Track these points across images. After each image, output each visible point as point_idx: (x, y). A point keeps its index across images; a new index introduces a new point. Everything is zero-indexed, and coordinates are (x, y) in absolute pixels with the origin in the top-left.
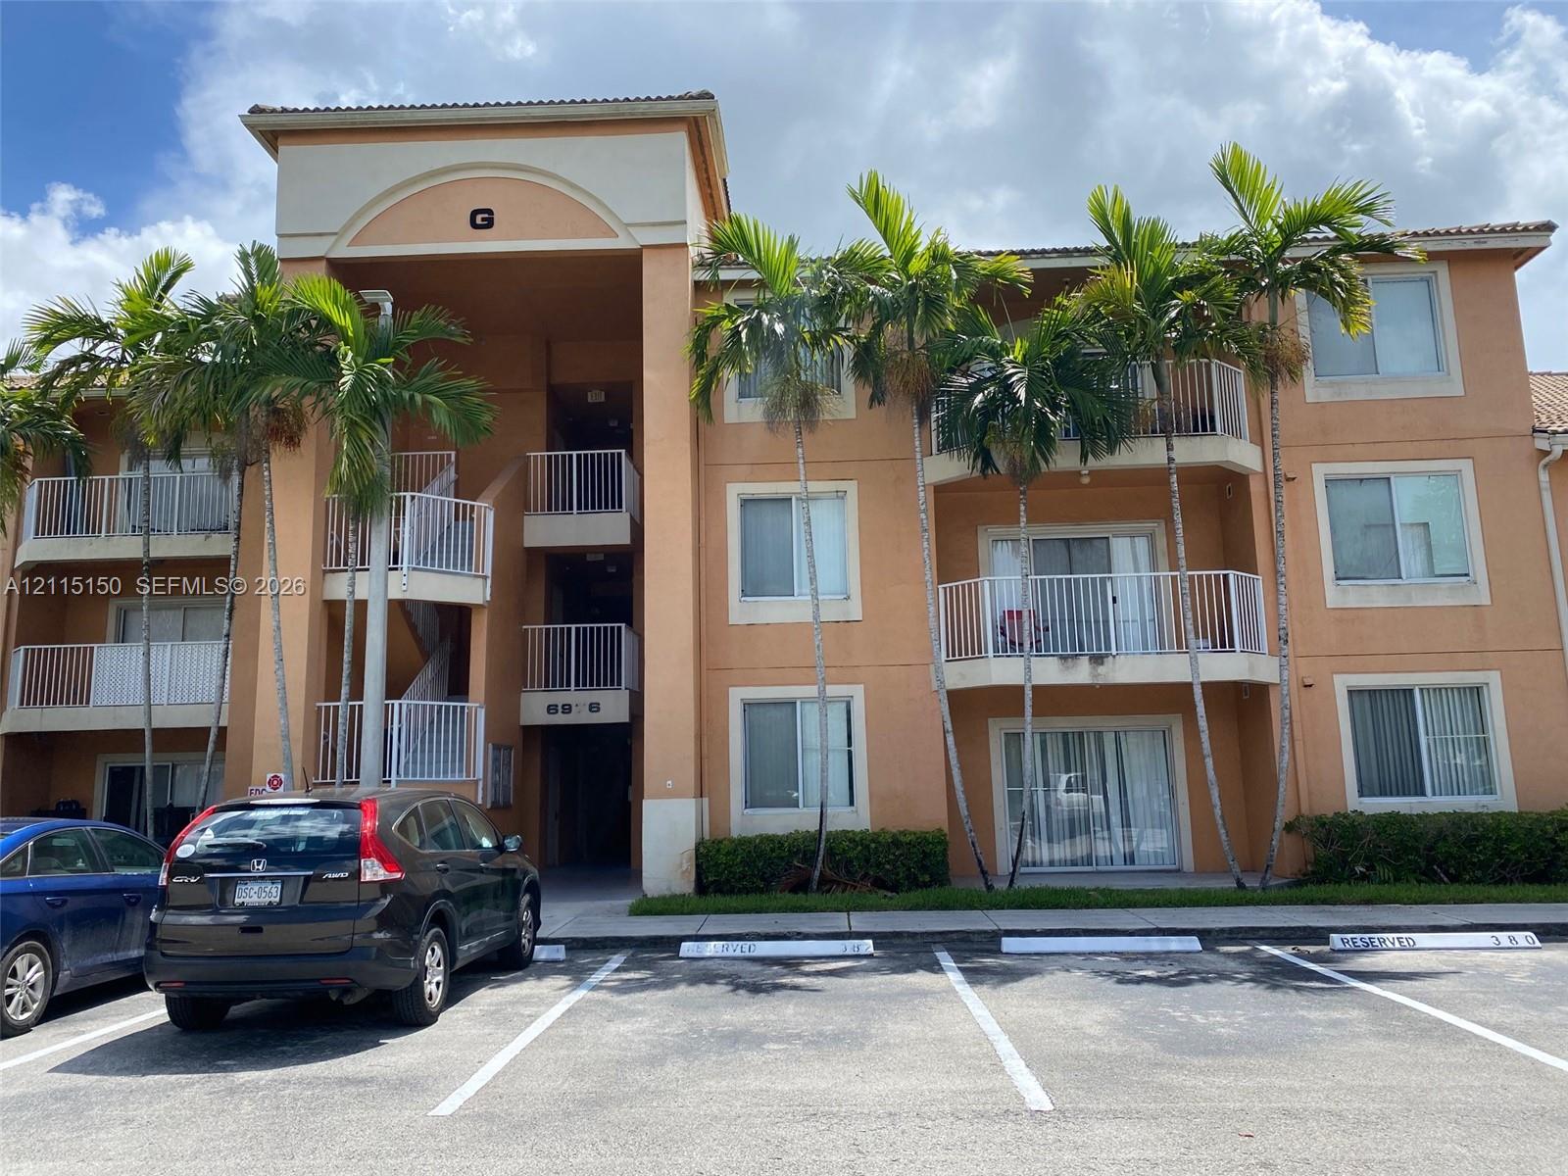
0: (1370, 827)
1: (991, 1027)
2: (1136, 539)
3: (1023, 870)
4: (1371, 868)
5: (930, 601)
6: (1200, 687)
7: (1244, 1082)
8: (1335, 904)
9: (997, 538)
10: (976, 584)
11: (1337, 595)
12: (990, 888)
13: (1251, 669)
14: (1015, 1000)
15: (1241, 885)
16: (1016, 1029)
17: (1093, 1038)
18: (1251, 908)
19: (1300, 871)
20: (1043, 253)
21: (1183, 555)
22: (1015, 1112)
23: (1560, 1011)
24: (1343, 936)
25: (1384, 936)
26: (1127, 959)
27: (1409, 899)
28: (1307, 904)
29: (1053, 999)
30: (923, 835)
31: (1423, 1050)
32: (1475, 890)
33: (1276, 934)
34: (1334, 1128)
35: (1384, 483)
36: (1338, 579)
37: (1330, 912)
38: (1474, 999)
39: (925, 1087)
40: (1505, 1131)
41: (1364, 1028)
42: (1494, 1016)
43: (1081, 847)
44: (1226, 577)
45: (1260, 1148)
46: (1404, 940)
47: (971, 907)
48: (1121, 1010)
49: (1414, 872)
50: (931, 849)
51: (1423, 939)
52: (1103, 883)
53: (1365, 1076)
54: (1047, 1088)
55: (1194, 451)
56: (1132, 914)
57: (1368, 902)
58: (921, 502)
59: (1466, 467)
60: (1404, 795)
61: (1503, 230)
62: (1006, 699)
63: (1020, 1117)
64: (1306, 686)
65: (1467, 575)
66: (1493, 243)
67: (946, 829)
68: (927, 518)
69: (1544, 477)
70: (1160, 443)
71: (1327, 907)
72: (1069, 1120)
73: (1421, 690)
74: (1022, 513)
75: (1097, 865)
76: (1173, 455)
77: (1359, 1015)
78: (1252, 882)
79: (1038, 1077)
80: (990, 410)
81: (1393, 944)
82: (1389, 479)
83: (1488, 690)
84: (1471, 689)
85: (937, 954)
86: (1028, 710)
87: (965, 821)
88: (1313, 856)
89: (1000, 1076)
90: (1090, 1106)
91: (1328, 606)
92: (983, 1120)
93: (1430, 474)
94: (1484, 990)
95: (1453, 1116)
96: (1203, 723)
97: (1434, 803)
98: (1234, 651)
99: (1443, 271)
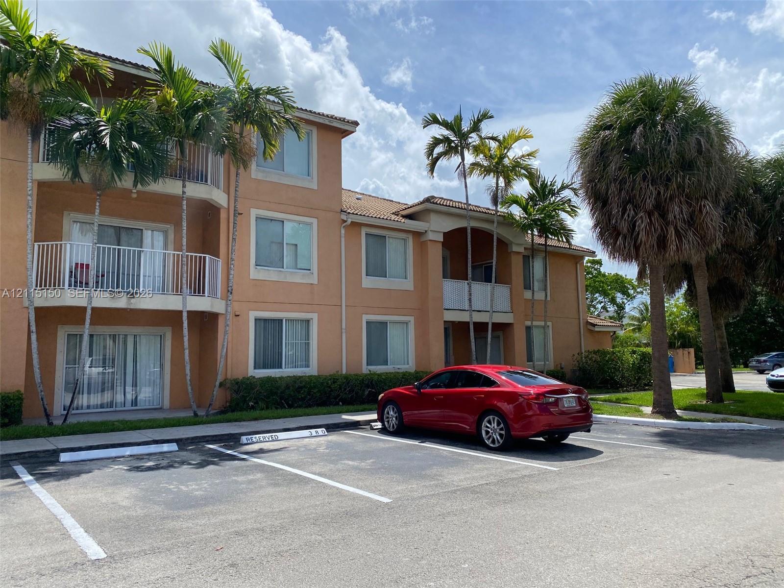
0: (258, 383)
1: (58, 510)
2: (155, 232)
3: (73, 412)
4: (256, 403)
5: (29, 251)
6: (186, 313)
7: (213, 521)
8: (240, 421)
9: (76, 220)
10: (61, 245)
11: (256, 273)
12: (50, 424)
13: (212, 306)
14: (72, 491)
15: (196, 415)
16: (75, 509)
17: (125, 508)
18: (201, 426)
19: (223, 406)
20: (123, 62)
21: (185, 244)
22: (82, 563)
23: (342, 464)
24: (247, 437)
25: (265, 435)
26: (138, 458)
27: (273, 417)
28: (228, 422)
29: (97, 487)
30: (6, 395)
31: (292, 490)
32: (300, 411)
33: (214, 438)
34: (262, 537)
35: (281, 223)
36: (256, 265)
37: (239, 425)
38: (308, 462)
39: (15, 557)
40: (334, 524)
41: (264, 483)
42: (316, 468)
43: (107, 397)
44: (205, 258)
45: (228, 556)
46: (274, 437)
47: (37, 436)
48: (139, 488)
49: (275, 404)
50: (12, 403)
51: (282, 435)
52: (121, 417)
53: (270, 507)
54: (101, 543)
55: (196, 191)
56: (139, 433)
57: (256, 419)
58: (29, 189)
59: (315, 221)
60: (273, 368)
61: (340, 119)
62: (74, 315)
63: (85, 565)
64: (236, 316)
65: (309, 270)
66: (336, 124)
67: (22, 390)
68: (32, 200)
69: (343, 231)
70: (179, 183)
71: (237, 423)
72: (117, 561)
73: (286, 320)
74: (97, 207)
75: (116, 407)
76: (185, 190)
77: (261, 476)
78: (201, 413)
79: (94, 537)
80: (82, 143)
81: (269, 439)
82: (283, 221)
83: (312, 321)
84: (305, 320)
85: (15, 467)
86: (88, 321)
87: (38, 386)
88: (230, 398)
89: (69, 541)
90: (130, 550)
91: (251, 278)
92: (60, 573)
93: (299, 223)
94: (311, 457)
95: (312, 521)
96: (186, 331)
97: (286, 371)
98: (205, 296)
99: (315, 131)
